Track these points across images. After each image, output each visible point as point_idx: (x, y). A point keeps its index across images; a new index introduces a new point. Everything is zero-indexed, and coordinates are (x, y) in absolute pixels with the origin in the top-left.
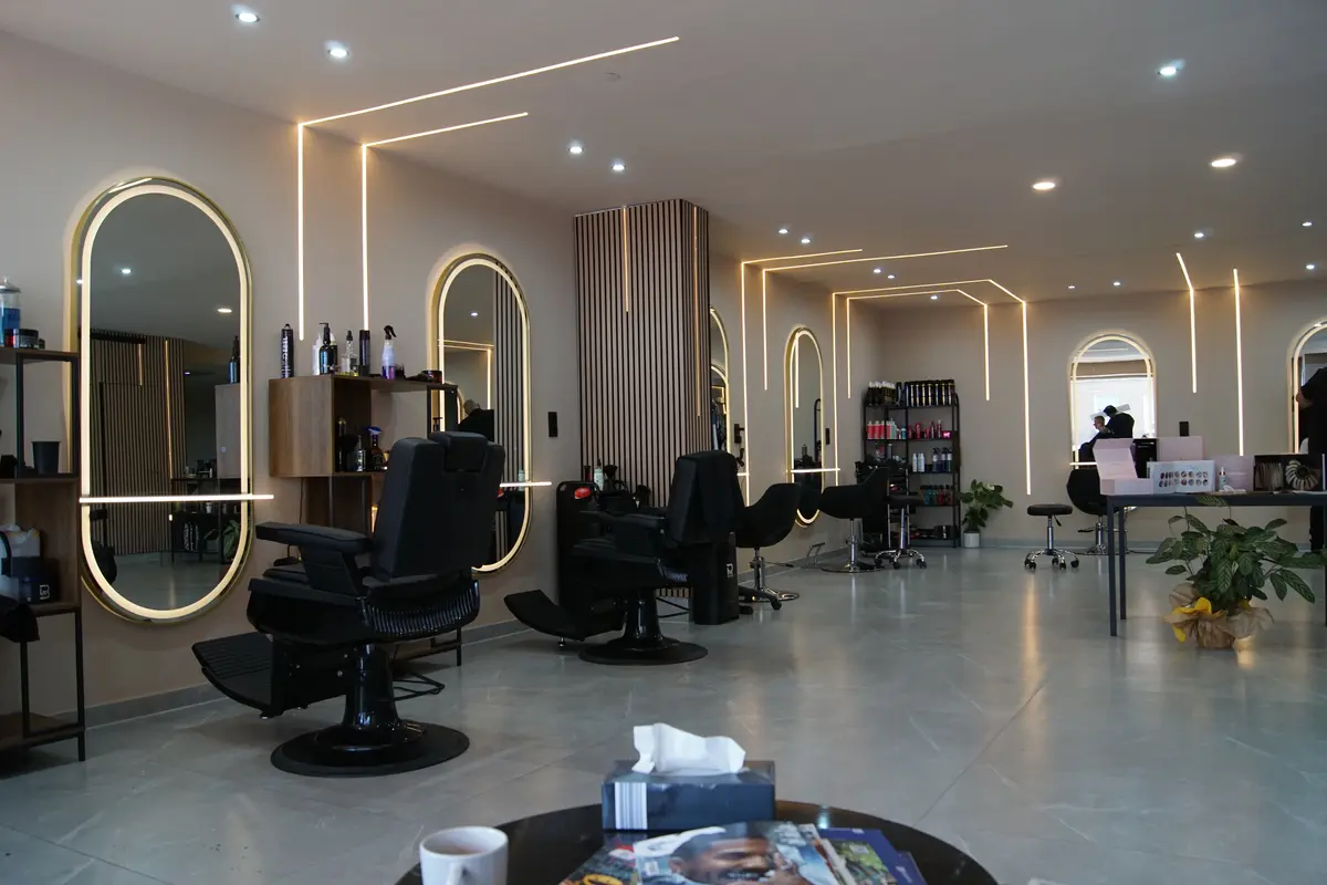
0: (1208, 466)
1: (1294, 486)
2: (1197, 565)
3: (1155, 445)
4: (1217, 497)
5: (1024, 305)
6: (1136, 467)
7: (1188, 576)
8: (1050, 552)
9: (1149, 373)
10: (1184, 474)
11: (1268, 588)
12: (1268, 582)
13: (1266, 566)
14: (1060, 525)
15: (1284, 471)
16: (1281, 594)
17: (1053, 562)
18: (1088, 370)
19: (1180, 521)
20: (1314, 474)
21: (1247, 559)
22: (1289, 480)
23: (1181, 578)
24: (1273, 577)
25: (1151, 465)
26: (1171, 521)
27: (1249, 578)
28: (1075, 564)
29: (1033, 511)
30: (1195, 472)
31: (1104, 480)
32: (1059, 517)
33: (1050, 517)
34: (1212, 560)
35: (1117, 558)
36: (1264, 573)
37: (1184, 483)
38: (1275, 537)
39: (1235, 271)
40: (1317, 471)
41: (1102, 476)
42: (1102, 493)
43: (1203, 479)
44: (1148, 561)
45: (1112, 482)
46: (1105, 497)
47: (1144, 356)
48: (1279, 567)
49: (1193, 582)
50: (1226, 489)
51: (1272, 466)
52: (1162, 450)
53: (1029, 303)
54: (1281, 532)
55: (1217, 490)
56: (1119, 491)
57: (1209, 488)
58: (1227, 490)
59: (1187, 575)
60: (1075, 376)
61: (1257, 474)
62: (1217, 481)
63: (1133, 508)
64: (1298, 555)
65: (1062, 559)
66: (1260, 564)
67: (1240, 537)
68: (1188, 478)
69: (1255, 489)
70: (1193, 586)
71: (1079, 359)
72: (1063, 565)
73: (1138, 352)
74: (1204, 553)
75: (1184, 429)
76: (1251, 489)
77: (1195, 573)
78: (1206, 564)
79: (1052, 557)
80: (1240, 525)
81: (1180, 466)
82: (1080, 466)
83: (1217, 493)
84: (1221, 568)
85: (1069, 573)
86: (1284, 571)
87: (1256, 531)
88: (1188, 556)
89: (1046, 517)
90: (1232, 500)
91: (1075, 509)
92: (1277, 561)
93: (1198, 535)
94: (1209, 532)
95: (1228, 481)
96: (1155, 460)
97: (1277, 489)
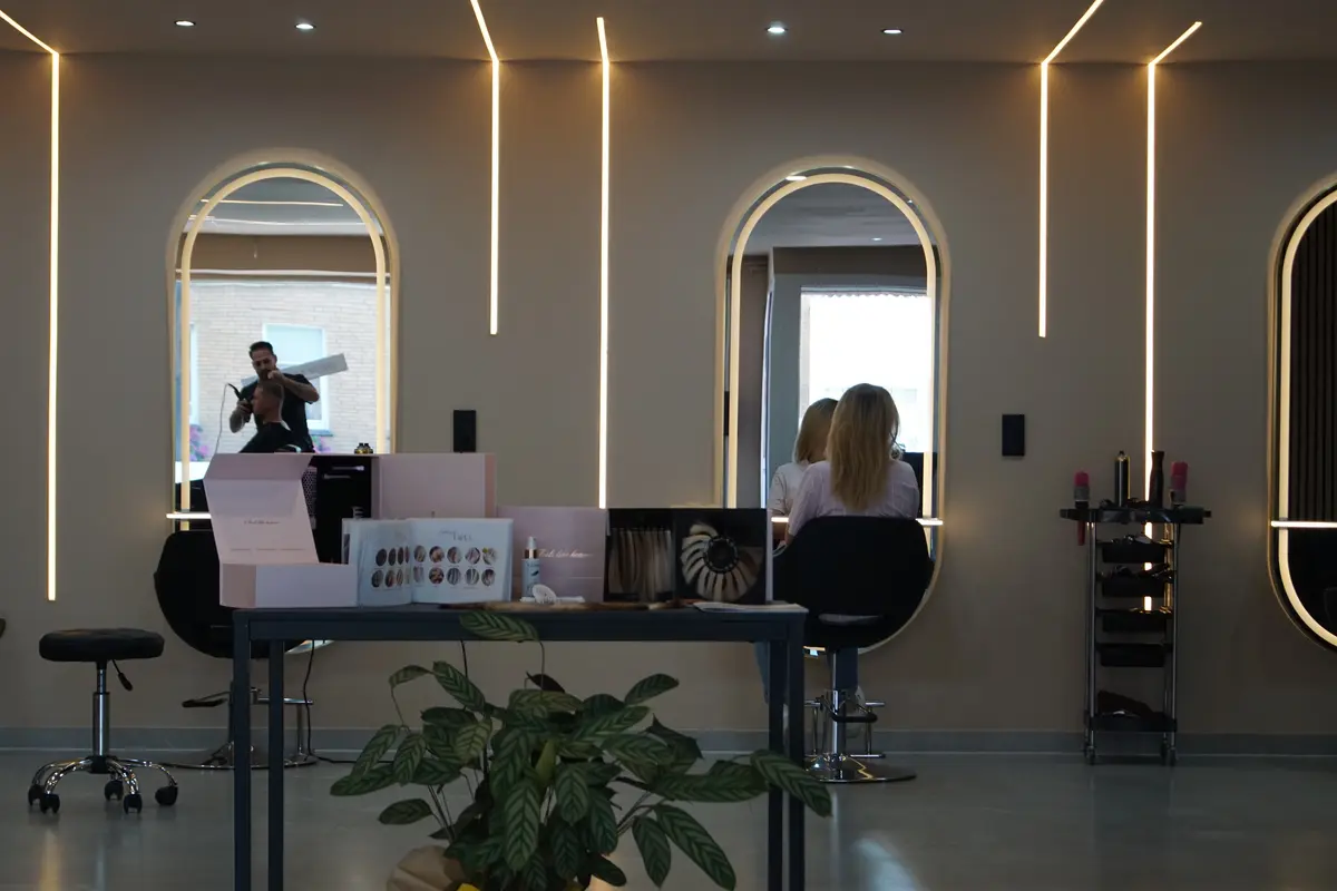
0: (494, 534)
1: (701, 590)
2: (457, 797)
3: (367, 473)
4: (515, 616)
5: (56, 58)
6: (315, 533)
7: (437, 827)
8: (99, 765)
9: (380, 274)
10: (436, 555)
11: (625, 854)
12: (627, 840)
13: (626, 798)
14: (128, 686)
15: (679, 551)
16: (657, 869)
17: (108, 793)
18: (222, 254)
19: (421, 679)
20: (748, 561)
21: (578, 777)
22: (689, 576)
23: (420, 833)
24: (639, 826)
25: (353, 527)
26: (396, 680)
27: (583, 825)
28: (167, 797)
29: (56, 648)
30: (464, 549)
31: (228, 566)
32: (126, 666)
33: (102, 665)
34: (494, 784)
35: (260, 781)
36: (619, 816)
37: (436, 577)
38: (647, 722)
39: (600, 22)
40: (751, 551)
41: (226, 554)
42: (222, 602)
43: (481, 568)
44: (339, 789)
45: (250, 571)
46: (229, 611)
47: (366, 224)
48: (655, 799)
49: (445, 844)
50: (539, 595)
51: (649, 535)
52: (385, 487)
53: (61, 55)
54: (661, 708)
55: (517, 594)
56: (268, 596)
57: (494, 592)
58: (539, 598)
59: (432, 824)
60: (186, 270)
61: (614, 553)
62: (517, 572)
63: (318, 643)
64: (700, 768)
65: (132, 785)
66: (611, 793)
67: (566, 722)
68: (445, 565)
69: (608, 596)
70: (448, 853)
71: (203, 221)
72: (135, 802)
73: (356, 217)
74: (474, 763)
75: (465, 433)
76: (599, 597)
77: (454, 816)
78: (482, 793)
79: (107, 778)
80: (568, 691)
81: (427, 532)
82: (193, 523)
83: (516, 607)
84: (513, 806)
85: (150, 823)
86: (669, 808)
87: (604, 705)
88: (437, 773)
89: (93, 665)
90: (549, 625)
91: (172, 641)
92: (649, 787)
93: (465, 717)
94: (489, 710)
95: (543, 574)
96: (366, 513)
97: (662, 597)
